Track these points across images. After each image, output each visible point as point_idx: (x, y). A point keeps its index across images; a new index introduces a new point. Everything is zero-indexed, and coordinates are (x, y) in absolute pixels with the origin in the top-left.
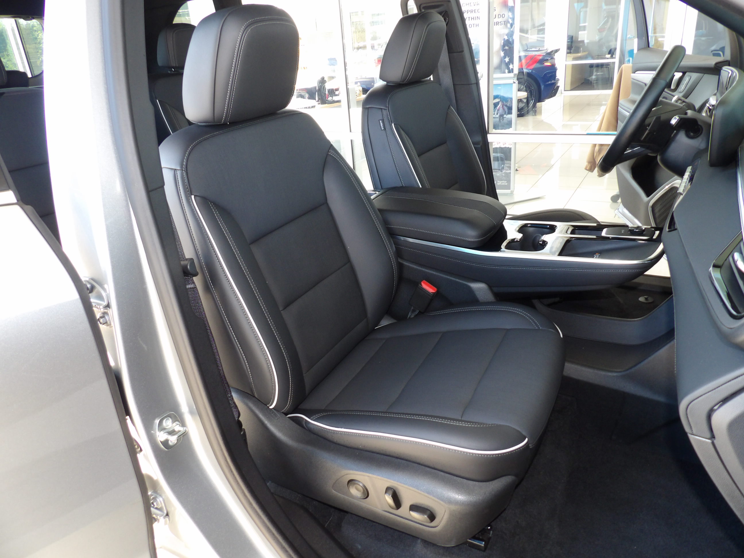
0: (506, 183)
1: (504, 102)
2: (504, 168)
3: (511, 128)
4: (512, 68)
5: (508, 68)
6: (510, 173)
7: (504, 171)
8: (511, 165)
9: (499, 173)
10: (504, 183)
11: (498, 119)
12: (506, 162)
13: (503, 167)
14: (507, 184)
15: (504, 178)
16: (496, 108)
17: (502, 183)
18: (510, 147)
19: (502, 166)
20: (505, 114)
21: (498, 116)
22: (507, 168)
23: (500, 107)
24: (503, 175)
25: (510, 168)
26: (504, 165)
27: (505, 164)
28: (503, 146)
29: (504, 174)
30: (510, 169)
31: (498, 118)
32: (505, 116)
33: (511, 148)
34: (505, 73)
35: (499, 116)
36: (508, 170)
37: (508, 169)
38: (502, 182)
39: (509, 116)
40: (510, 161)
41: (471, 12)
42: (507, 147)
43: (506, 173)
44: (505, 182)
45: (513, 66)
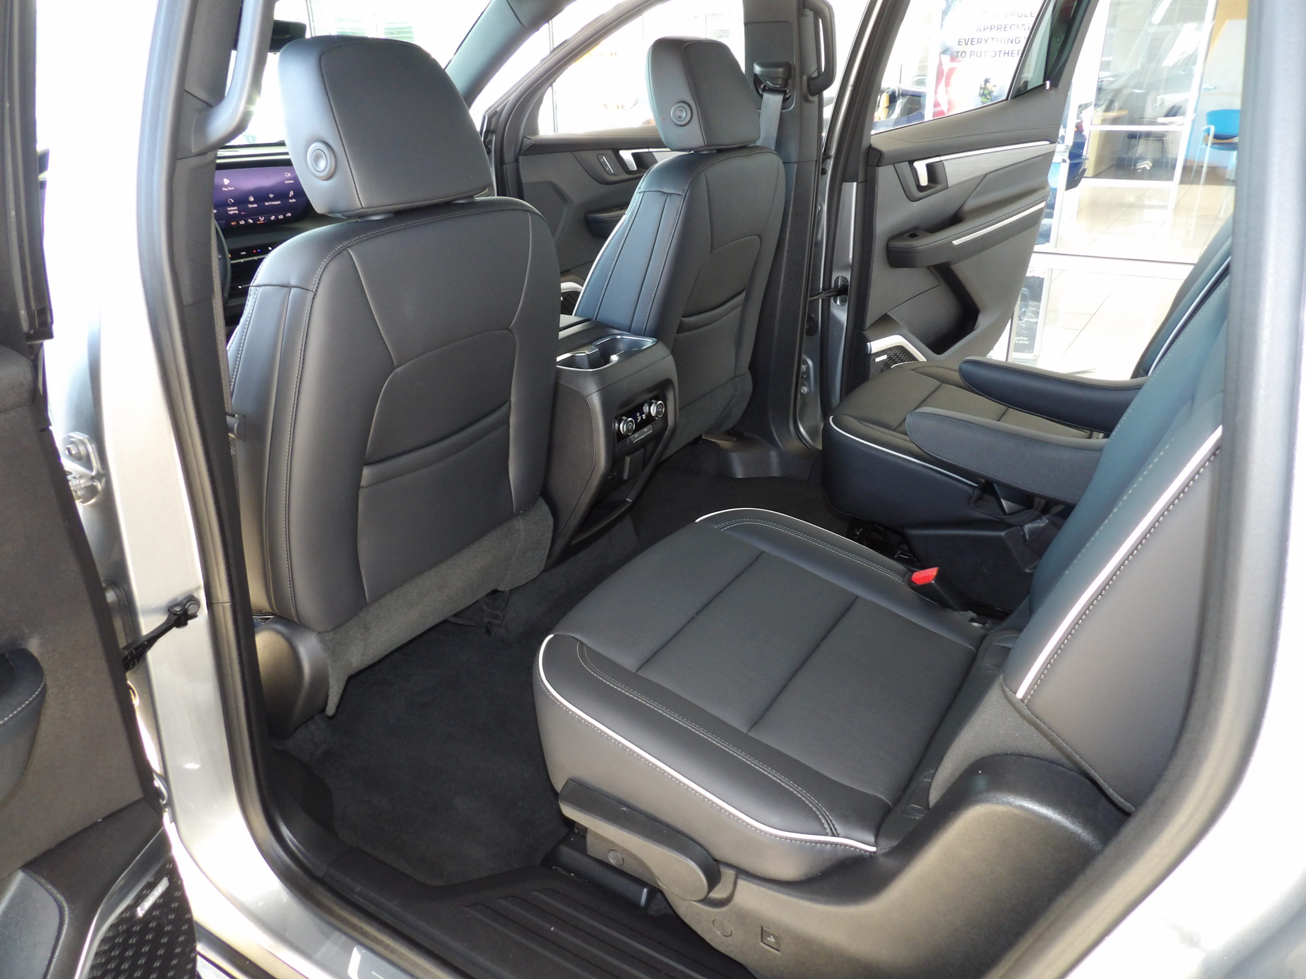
0: (1026, 341)
2: (1027, 314)
3: (1047, 243)
4: (1064, 134)
6: (1036, 323)
7: (1025, 319)
8: (1039, 308)
10: (1022, 340)
12: (1031, 303)
13: (1024, 311)
14: (1027, 342)
15: (1023, 331)
17: (1019, 340)
18: (1041, 277)
19: (1024, 309)
22: (1031, 314)
24: (1022, 326)
25: (1037, 314)
27: (1029, 308)
29: (1024, 325)
30: (1037, 317)
33: (1044, 278)
36: (1033, 318)
37: (1034, 316)
40: (1040, 301)
41: (998, 28)
42: (1037, 276)
43: (1027, 323)
44: (1025, 339)
45: (1065, 132)
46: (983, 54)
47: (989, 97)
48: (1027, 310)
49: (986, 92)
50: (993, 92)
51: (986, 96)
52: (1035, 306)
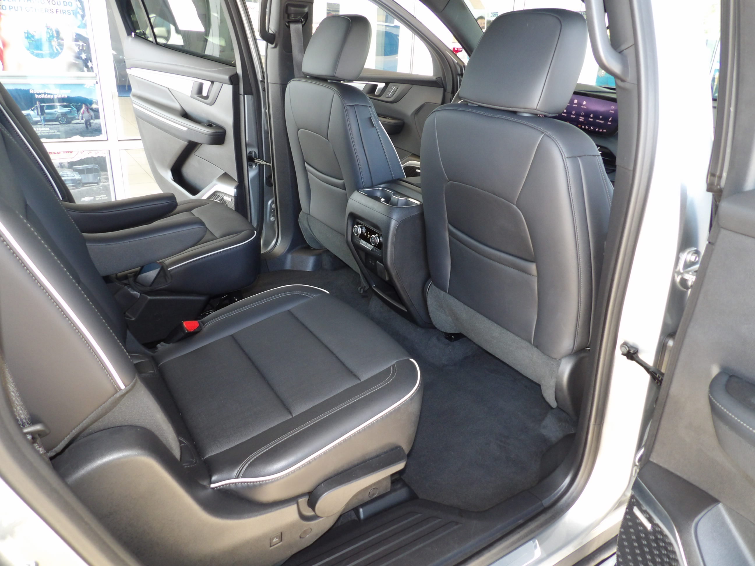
0: (105, 197)
1: (89, 106)
2: (101, 180)
3: (101, 135)
5: (87, 66)
6: (109, 185)
7: (101, 184)
8: (108, 176)
9: (95, 187)
10: (103, 197)
11: (84, 125)
12: (102, 173)
13: (99, 179)
14: (107, 198)
15: (102, 191)
16: (79, 112)
18: (104, 156)
19: (99, 178)
20: (92, 119)
21: (83, 121)
22: (104, 180)
23: (84, 111)
24: (101, 188)
25: (107, 179)
26: (100, 176)
27: (102, 176)
28: (95, 156)
29: (102, 187)
30: (108, 181)
31: (83, 123)
32: (92, 121)
34: (83, 71)
35: (85, 121)
36: (106, 182)
37: (106, 181)
38: (101, 196)
39: (97, 121)
40: (107, 171)
42: (101, 156)
43: (103, 186)
44: (105, 196)
45: (92, 65)
46: (19, 8)
47: (33, 39)
48: (101, 178)
49: (30, 36)
50: (35, 36)
51: (30, 38)
52: (104, 175)
